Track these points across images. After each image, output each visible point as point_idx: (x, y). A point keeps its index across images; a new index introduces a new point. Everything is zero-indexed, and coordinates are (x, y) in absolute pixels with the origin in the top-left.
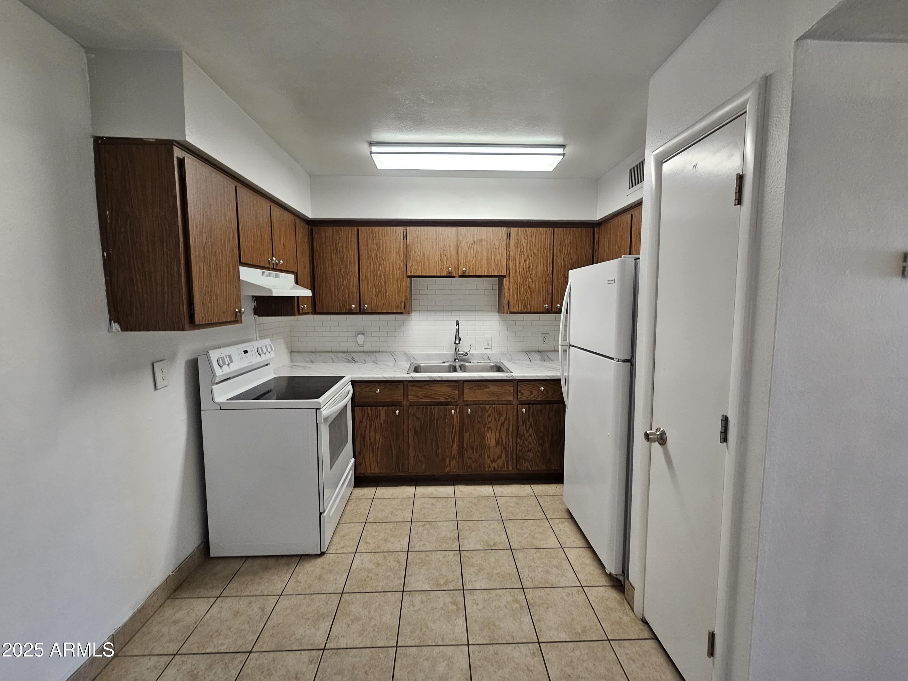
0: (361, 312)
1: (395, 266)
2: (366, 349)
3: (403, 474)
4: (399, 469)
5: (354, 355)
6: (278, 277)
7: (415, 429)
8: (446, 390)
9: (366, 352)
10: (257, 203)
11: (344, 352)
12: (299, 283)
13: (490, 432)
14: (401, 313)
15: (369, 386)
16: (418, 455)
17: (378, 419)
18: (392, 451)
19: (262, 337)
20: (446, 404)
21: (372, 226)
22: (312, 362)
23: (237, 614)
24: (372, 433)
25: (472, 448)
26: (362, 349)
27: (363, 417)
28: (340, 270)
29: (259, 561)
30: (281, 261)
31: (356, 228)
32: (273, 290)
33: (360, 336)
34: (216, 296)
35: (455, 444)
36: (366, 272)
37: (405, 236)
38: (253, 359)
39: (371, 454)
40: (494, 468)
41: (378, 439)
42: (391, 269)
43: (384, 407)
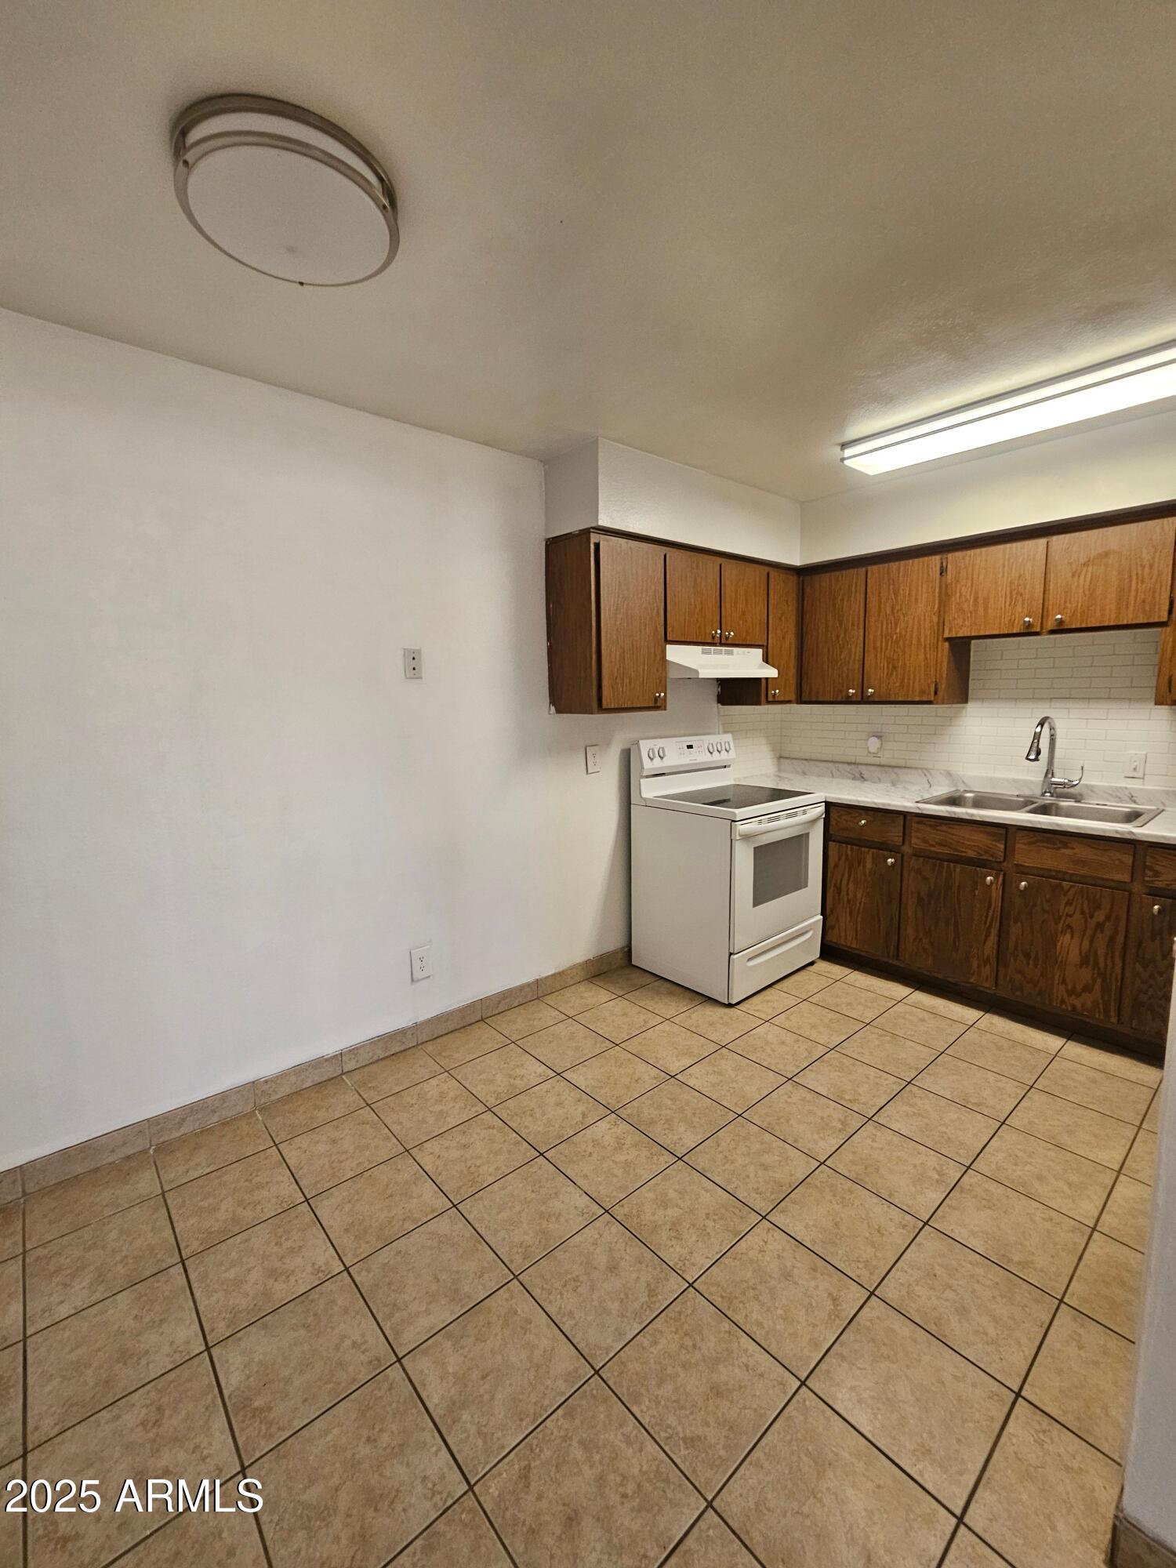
0: (864, 700)
1: (922, 622)
2: (883, 761)
3: (895, 962)
4: (888, 954)
5: (863, 769)
6: (731, 653)
7: (919, 894)
8: (979, 838)
9: (883, 766)
10: (697, 566)
11: (849, 763)
12: (770, 660)
13: (1068, 936)
14: (930, 702)
15: (850, 813)
16: (921, 940)
17: (861, 868)
18: (879, 920)
19: (725, 732)
20: (983, 864)
21: (886, 562)
22: (804, 773)
23: (625, 1015)
24: (851, 885)
25: (1027, 956)
26: (876, 761)
27: (840, 859)
28: (838, 637)
29: (668, 985)
30: (732, 633)
31: (864, 569)
32: (700, 671)
33: (873, 740)
34: (630, 678)
35: (992, 937)
36: (875, 636)
37: (943, 571)
38: (700, 756)
39: (848, 918)
40: (1074, 1008)
41: (859, 896)
42: (915, 628)
43: (872, 850)
